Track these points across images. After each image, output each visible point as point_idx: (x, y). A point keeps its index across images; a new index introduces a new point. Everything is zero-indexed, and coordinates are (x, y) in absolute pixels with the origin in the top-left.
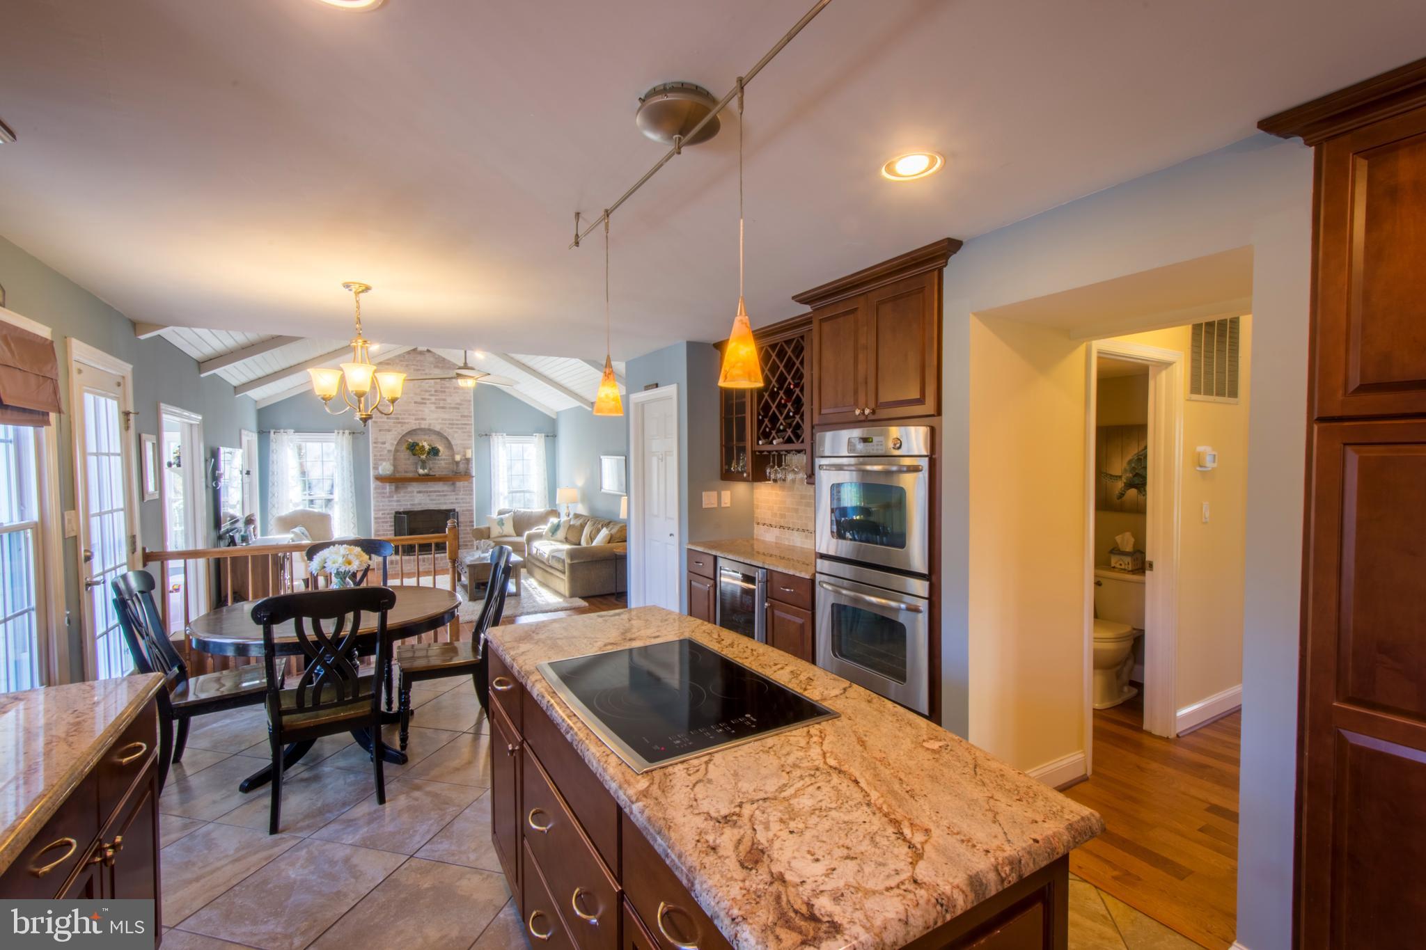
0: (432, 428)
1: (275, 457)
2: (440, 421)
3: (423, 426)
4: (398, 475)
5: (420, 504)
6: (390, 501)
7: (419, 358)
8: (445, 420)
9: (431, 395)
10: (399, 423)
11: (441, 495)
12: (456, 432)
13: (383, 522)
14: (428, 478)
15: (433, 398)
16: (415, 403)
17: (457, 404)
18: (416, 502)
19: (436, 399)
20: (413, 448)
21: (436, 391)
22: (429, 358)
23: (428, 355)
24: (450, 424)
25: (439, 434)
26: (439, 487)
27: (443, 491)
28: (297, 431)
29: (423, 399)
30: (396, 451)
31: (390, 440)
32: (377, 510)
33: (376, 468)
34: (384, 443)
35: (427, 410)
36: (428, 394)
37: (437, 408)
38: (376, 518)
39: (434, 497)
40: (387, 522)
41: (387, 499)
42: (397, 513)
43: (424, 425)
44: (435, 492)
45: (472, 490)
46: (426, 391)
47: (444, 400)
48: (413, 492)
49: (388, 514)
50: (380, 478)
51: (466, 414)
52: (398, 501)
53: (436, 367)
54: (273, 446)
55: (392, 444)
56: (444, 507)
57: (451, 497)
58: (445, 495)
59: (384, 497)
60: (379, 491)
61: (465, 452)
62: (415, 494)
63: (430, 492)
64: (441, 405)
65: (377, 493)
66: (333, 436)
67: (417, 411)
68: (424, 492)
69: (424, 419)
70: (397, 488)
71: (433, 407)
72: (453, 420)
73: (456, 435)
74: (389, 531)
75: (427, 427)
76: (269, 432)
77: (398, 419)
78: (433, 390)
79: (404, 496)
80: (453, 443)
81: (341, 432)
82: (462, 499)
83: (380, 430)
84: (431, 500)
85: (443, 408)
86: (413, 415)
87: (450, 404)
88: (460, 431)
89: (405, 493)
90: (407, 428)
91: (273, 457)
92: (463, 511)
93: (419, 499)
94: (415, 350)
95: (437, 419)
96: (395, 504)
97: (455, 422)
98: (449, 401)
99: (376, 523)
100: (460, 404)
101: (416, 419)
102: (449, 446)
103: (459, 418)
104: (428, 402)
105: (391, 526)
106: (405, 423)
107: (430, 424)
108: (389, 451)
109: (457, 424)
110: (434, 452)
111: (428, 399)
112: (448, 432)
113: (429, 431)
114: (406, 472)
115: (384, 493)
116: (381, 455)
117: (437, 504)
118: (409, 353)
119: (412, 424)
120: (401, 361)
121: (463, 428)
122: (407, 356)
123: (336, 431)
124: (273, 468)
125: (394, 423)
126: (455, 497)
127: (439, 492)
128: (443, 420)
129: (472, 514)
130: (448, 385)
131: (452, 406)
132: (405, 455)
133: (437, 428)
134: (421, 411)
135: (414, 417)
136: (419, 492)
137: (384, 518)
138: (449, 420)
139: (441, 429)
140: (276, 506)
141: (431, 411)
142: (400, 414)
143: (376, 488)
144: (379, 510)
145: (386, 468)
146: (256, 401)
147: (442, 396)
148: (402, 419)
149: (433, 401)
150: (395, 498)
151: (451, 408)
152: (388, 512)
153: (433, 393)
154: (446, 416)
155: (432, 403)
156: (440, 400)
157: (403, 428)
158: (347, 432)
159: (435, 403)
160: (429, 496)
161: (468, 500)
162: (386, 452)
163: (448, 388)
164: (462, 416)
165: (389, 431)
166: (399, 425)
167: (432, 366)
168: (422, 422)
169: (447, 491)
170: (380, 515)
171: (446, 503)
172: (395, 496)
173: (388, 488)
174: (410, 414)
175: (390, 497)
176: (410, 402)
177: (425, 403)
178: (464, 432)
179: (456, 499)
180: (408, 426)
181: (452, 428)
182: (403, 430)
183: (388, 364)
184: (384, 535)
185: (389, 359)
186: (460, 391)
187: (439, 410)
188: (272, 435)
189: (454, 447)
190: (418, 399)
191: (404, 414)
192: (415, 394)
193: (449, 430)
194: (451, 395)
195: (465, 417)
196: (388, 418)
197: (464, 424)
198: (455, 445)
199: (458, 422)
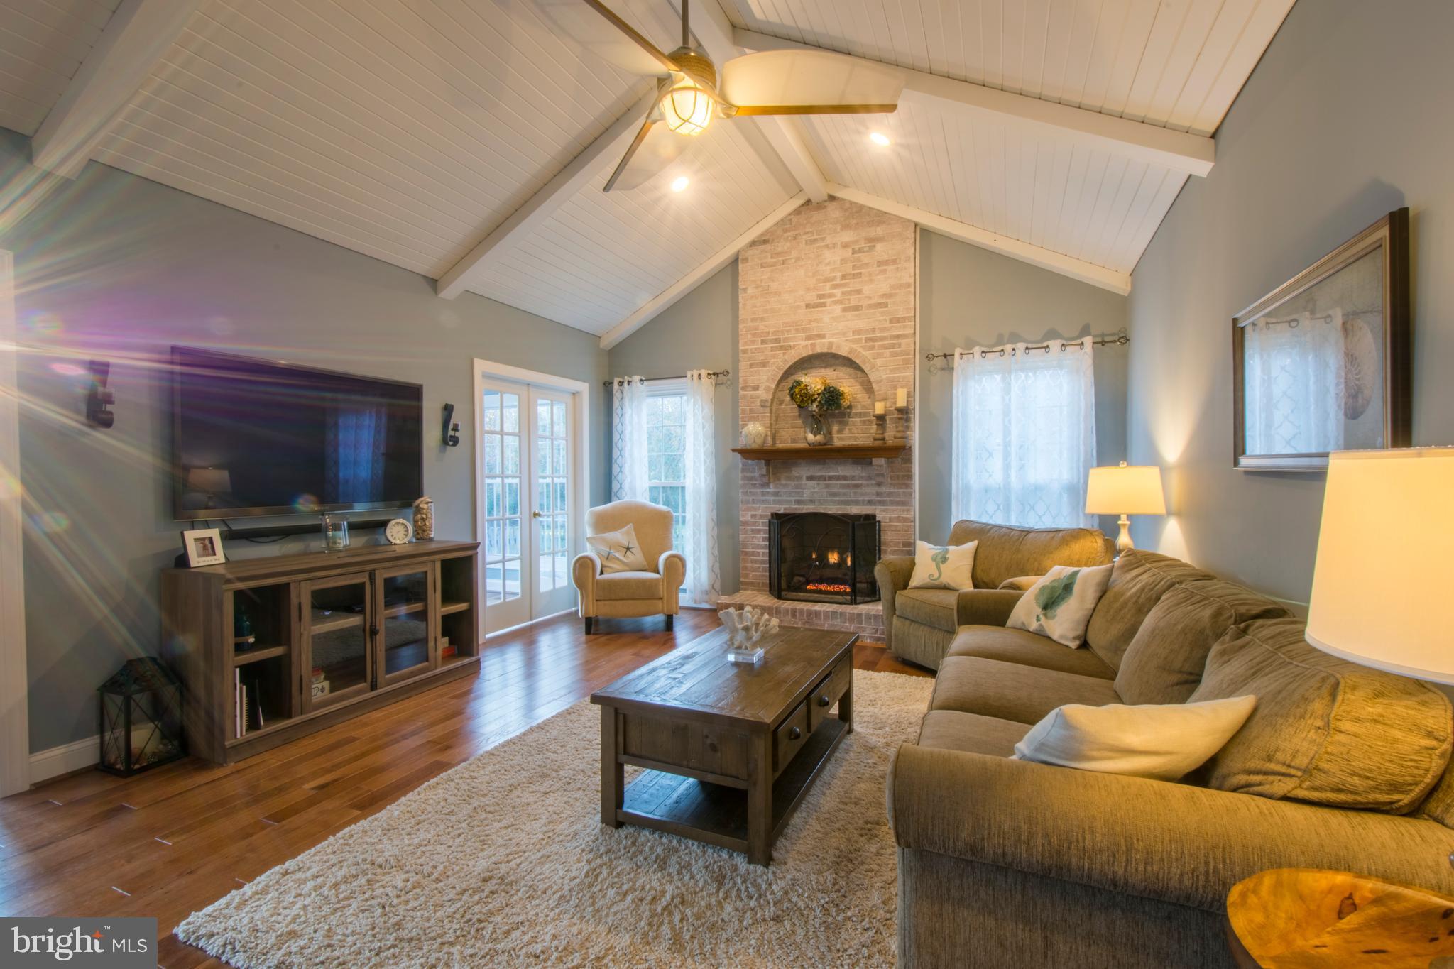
0: (834, 350)
2: (850, 336)
3: (819, 350)
4: (780, 446)
5: (812, 501)
6: (763, 494)
7: (817, 216)
8: (859, 332)
9: (836, 286)
10: (781, 348)
11: (848, 486)
12: (880, 356)
13: (753, 531)
14: (822, 454)
15: (838, 292)
16: (808, 306)
17: (884, 296)
18: (805, 497)
19: (843, 293)
20: (801, 398)
21: (844, 277)
22: (833, 211)
23: (831, 206)
24: (868, 340)
25: (849, 363)
26: (849, 469)
27: (853, 478)
29: (820, 297)
30: (775, 401)
31: (766, 382)
33: (742, 434)
34: (756, 388)
35: (826, 318)
36: (829, 285)
37: (845, 310)
38: (742, 524)
39: (835, 490)
40: (759, 531)
41: (759, 492)
42: (776, 516)
43: (821, 347)
44: (838, 478)
45: (909, 476)
46: (827, 280)
47: (859, 292)
48: (800, 478)
49: (761, 517)
50: (746, 453)
51: (900, 315)
52: (776, 494)
53: (846, 227)
54: (616, 404)
55: (767, 389)
56: (854, 510)
57: (868, 490)
58: (857, 486)
59: (753, 486)
60: (749, 475)
61: (897, 395)
62: (804, 481)
63: (831, 478)
64: (853, 303)
65: (744, 479)
67: (810, 321)
68: (824, 478)
69: (821, 336)
70: (773, 473)
71: (837, 309)
72: (874, 330)
73: (879, 362)
74: (763, 548)
75: (825, 350)
76: (612, 383)
77: (778, 341)
78: (838, 275)
79: (785, 486)
80: (872, 378)
81: (696, 372)
82: (890, 494)
83: (751, 366)
84: (834, 494)
85: (857, 308)
86: (804, 330)
87: (870, 298)
88: (887, 353)
89: (789, 478)
90: (792, 357)
91: (616, 420)
92: (891, 520)
93: (813, 492)
94: (808, 202)
95: (844, 334)
96: (771, 500)
97: (878, 334)
98: (867, 290)
99: (745, 532)
100: (890, 296)
101: (809, 338)
102: (868, 388)
103: (887, 324)
104: (828, 300)
105: (764, 539)
106: (791, 347)
107: (831, 344)
108: (765, 402)
109: (882, 339)
110: (832, 398)
111: (830, 296)
112: (862, 355)
113: (830, 358)
114: (794, 441)
115: (752, 479)
116: (751, 411)
117: (839, 503)
118: (797, 212)
119: (802, 348)
120: (786, 231)
121: (893, 346)
122: (795, 219)
123: (690, 373)
124: (616, 437)
125: (773, 349)
126: (874, 490)
127: (845, 478)
128: (854, 333)
129: (911, 526)
130: (866, 261)
131: (872, 302)
132: (790, 408)
133: (844, 350)
134: (816, 320)
135: (804, 335)
136: (810, 478)
137: (754, 524)
138: (867, 331)
139: (851, 351)
141: (834, 319)
142: (783, 332)
143: (743, 470)
144: (749, 509)
145: (755, 431)
147: (854, 284)
148: (786, 340)
149: (839, 296)
150: (772, 489)
151: (870, 306)
152: (760, 512)
153: (838, 281)
154: (861, 324)
155: (835, 303)
156: (850, 293)
157: (786, 357)
158: (704, 372)
159: (839, 302)
160: (828, 486)
161: (901, 500)
162: (757, 403)
164: (891, 321)
165: (764, 364)
166: (781, 353)
167: (838, 230)
168: (818, 341)
169: (862, 478)
170: (749, 517)
171: (857, 503)
172: (771, 485)
173: (758, 469)
174: (797, 331)
175: (762, 487)
176: (799, 307)
177: (824, 305)
178: (896, 354)
179: (878, 494)
180: (793, 351)
181: (872, 348)
182: (786, 361)
183: (765, 242)
184: (753, 554)
185: (767, 232)
186: (890, 268)
187: (849, 314)
188: (616, 386)
189: (874, 386)
190: (811, 298)
191: (788, 331)
192: (808, 289)
193: (866, 353)
194: (871, 281)
195: (898, 320)
196: (763, 342)
197: (898, 337)
198: (878, 382)
199: (885, 334)
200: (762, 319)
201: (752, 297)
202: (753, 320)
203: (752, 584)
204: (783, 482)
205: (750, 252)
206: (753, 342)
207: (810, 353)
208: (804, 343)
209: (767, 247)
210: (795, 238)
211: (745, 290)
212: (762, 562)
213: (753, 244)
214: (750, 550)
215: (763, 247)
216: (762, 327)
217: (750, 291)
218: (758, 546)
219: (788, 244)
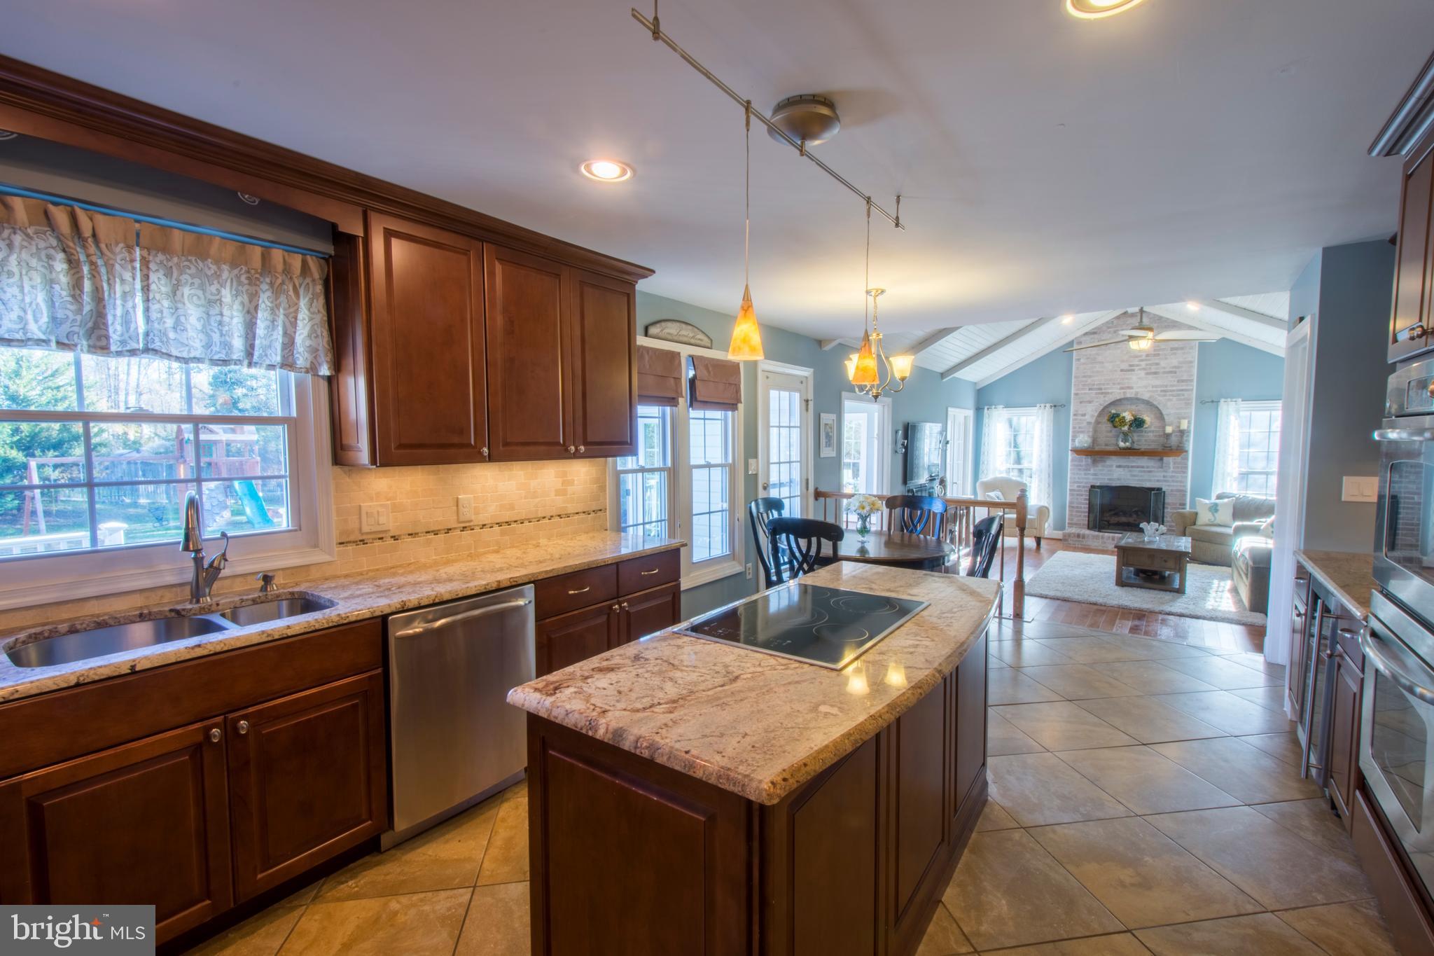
0: (1139, 396)
1: (987, 430)
2: (1150, 389)
3: (1128, 396)
4: (1097, 448)
5: (1118, 479)
6: (1085, 474)
7: (1130, 320)
8: (1156, 386)
9: (1142, 360)
10: (1102, 393)
11: (1144, 471)
12: (1171, 400)
13: (1077, 495)
14: (1130, 452)
15: (1143, 364)
16: (1122, 370)
17: (1175, 367)
18: (1115, 477)
19: (1147, 365)
20: (1114, 420)
21: (1147, 355)
24: (1162, 391)
25: (1146, 403)
26: (1144, 461)
27: (1148, 467)
28: (1007, 406)
29: (1131, 366)
30: (1097, 422)
31: (1091, 412)
32: (1073, 482)
33: (1073, 440)
34: (1084, 415)
35: (1134, 378)
36: (1137, 359)
37: (1147, 374)
38: (1070, 490)
39: (1135, 473)
40: (1082, 495)
41: (1083, 472)
42: (1093, 487)
43: (1130, 394)
44: (1138, 467)
45: (1186, 468)
46: (1136, 357)
47: (1157, 364)
48: (1111, 466)
49: (1084, 487)
50: (1077, 451)
51: (1185, 378)
52: (1095, 475)
54: (986, 420)
55: (1093, 416)
56: (1148, 485)
57: (1157, 474)
58: (1150, 472)
59: (1080, 469)
60: (1076, 463)
61: (1180, 423)
62: (1114, 468)
63: (1132, 467)
64: (1153, 370)
65: (1074, 465)
66: (1034, 410)
67: (1123, 379)
68: (1128, 467)
69: (1129, 388)
70: (1094, 462)
71: (1142, 373)
72: (1166, 386)
73: (1169, 404)
74: (1083, 504)
75: (1133, 396)
76: (984, 409)
77: (1101, 389)
78: (1144, 354)
79: (1101, 471)
80: (1164, 413)
81: (1042, 405)
82: (1172, 477)
83: (1081, 402)
84: (1134, 476)
85: (1155, 373)
86: (1119, 384)
87: (1164, 368)
88: (1175, 398)
89: (1104, 466)
90: (1110, 399)
91: (985, 430)
92: (1172, 491)
93: (1119, 473)
94: (1126, 313)
95: (1146, 387)
96: (1091, 477)
97: (1169, 388)
98: (1163, 363)
99: (1071, 495)
100: (1178, 367)
101: (1122, 388)
102: (1160, 416)
103: (1175, 383)
104: (1136, 368)
105: (1085, 499)
106: (1108, 393)
107: (1137, 393)
108: (1089, 423)
109: (1171, 391)
110: (1138, 423)
111: (1138, 365)
112: (1159, 400)
113: (1136, 400)
114: (1106, 445)
115: (1080, 465)
116: (1080, 428)
117: (1139, 480)
118: (1118, 318)
119: (1116, 394)
120: (1109, 328)
121: (1178, 395)
122: (1115, 322)
123: (1038, 405)
124: (985, 439)
125: (1096, 394)
126: (1162, 474)
127: (1143, 467)
128: (1153, 387)
129: (1184, 495)
131: (1167, 370)
132: (1105, 426)
133: (1146, 397)
134: (1127, 379)
135: (1119, 387)
136: (1119, 466)
137: (1078, 491)
138: (1161, 386)
139: (1150, 397)
140: (985, 472)
141: (1140, 378)
142: (1104, 384)
143: (1072, 460)
144: (1074, 482)
145: (1083, 440)
146: (975, 383)
147: (1154, 360)
148: (1105, 389)
149: (1144, 366)
150: (1091, 472)
151: (1164, 373)
152: (1082, 484)
153: (1144, 358)
154: (1158, 382)
155: (1140, 369)
156: (1151, 365)
157: (1106, 399)
158: (1048, 405)
159: (1144, 369)
160: (1130, 471)
161: (1180, 479)
162: (1085, 424)
163: (1164, 349)
164: (1178, 381)
165: (1091, 402)
166: (1102, 396)
168: (1128, 391)
169: (1154, 467)
170: (1075, 487)
171: (1150, 481)
172: (1092, 469)
173: (1086, 460)
174: (1114, 384)
175: (1086, 470)
176: (1116, 371)
177: (1133, 370)
178: (1181, 400)
179: (1164, 477)
180: (1111, 396)
181: (1165, 396)
182: (1105, 401)
183: (1095, 333)
184: (1077, 507)
185: (1097, 328)
186: (1179, 352)
187: (1150, 377)
188: (986, 410)
189: (1166, 417)
190: (1124, 366)
191: (1108, 384)
192: (1123, 361)
193: (1161, 398)
194: (1166, 359)
195: (1183, 381)
196: (1090, 389)
197: (1182, 390)
198: (1168, 415)
199: (1174, 388)
200: (1090, 377)
201: (1084, 364)
202: (1084, 377)
203: (1076, 524)
204: (1100, 468)
205: (1084, 338)
206: (1083, 389)
207: (1123, 397)
208: (1119, 391)
209: (1096, 336)
210: (1115, 332)
211: (1079, 360)
212: (1084, 512)
213: (1086, 334)
214: (1075, 505)
215: (1092, 336)
216: (1089, 381)
217: (1082, 361)
218: (1081, 503)
219: (1110, 335)
